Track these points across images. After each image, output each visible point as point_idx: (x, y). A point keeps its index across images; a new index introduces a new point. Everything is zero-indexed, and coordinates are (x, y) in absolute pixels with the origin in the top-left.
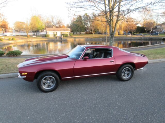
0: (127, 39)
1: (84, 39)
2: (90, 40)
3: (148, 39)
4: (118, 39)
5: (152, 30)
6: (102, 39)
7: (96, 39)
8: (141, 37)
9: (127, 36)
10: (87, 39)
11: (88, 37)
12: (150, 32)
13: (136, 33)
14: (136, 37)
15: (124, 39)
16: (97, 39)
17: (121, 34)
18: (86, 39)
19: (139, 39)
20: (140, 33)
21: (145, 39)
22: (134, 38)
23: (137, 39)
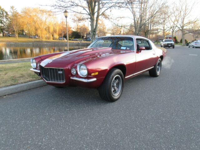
0: (64, 44)
1: (3, 43)
2: (15, 45)
3: (85, 44)
4: (54, 44)
5: (85, 35)
6: (31, 43)
7: (23, 44)
8: (79, 43)
9: (63, 41)
10: (9, 44)
11: (9, 41)
12: (85, 37)
13: (71, 39)
14: (73, 43)
15: (61, 44)
16: (25, 44)
17: (56, 39)
18: (7, 43)
19: (77, 45)
20: (75, 38)
21: (83, 44)
22: (71, 44)
23: (75, 44)
